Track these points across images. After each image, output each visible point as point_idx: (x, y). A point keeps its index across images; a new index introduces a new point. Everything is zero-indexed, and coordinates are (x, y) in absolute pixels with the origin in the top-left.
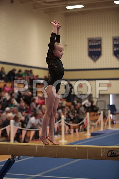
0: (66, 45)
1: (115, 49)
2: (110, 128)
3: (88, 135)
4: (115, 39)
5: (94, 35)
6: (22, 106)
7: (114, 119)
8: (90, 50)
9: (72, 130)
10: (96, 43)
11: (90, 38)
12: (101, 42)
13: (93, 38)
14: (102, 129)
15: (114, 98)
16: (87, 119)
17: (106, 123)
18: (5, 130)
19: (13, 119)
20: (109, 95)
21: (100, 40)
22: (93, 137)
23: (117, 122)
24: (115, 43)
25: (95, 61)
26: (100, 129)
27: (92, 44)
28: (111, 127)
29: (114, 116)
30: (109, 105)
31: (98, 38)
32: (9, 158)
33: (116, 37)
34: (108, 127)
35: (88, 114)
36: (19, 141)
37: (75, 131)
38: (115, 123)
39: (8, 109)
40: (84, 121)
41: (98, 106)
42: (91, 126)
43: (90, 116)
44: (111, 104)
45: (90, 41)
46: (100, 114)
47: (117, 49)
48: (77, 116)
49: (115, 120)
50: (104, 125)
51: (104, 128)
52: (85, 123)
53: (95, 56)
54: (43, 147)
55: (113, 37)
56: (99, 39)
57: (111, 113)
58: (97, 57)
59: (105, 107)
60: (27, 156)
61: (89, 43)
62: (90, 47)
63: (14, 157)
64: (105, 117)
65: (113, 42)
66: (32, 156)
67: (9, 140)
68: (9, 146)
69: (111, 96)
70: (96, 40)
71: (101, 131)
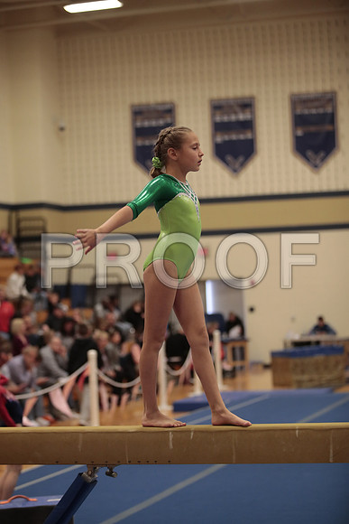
0: (62, 129)
1: (219, 139)
3: (164, 407)
4: (217, 107)
5: (152, 95)
8: (140, 143)
10: (157, 118)
11: (139, 105)
12: (173, 117)
13: (148, 105)
14: (198, 392)
15: (217, 293)
20: (202, 283)
21: (169, 111)
24: (218, 119)
26: (192, 391)
27: (146, 124)
31: (164, 104)
32: (80, 474)
33: (220, 100)
44: (210, 310)
45: (138, 112)
47: (226, 138)
54: (192, 434)
55: (211, 101)
56: (167, 107)
61: (134, 120)
62: (139, 132)
65: (213, 115)
68: (81, 435)
69: (209, 287)
70: (158, 111)
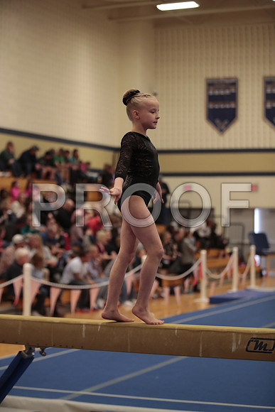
0: (155, 94)
2: (253, 286)
3: (203, 301)
4: (269, 82)
5: (222, 72)
6: (51, 231)
7: (263, 266)
8: (211, 106)
9: (166, 290)
11: (213, 79)
12: (236, 89)
13: (218, 79)
14: (234, 289)
15: (263, 218)
16: (200, 265)
17: (244, 275)
18: (11, 286)
19: (30, 262)
20: (251, 211)
21: (234, 84)
22: (214, 306)
23: (271, 273)
24: (269, 91)
25: (221, 131)
26: (231, 288)
28: (257, 284)
29: (264, 259)
30: (253, 235)
31: (230, 78)
32: (20, 352)
34: (249, 284)
35: (204, 252)
36: (44, 314)
37: (172, 293)
38: (266, 276)
39: (18, 238)
40: (194, 268)
41: (227, 235)
42: (211, 280)
43: (208, 257)
44: (257, 230)
46: (231, 254)
47: (274, 105)
48: (178, 257)
49: (266, 269)
50: (240, 280)
51: (239, 287)
52: (196, 274)
53: (222, 120)
54: (99, 327)
55: (265, 78)
56: (233, 81)
57: (258, 253)
58: (226, 122)
59: (243, 238)
60: (61, 346)
61: (208, 90)
62: (211, 99)
63: (31, 349)
64: (242, 260)
65: (265, 88)
66: (73, 347)
67: (19, 310)
68: (20, 323)
69: (257, 213)
70: (225, 84)
71: (233, 294)
